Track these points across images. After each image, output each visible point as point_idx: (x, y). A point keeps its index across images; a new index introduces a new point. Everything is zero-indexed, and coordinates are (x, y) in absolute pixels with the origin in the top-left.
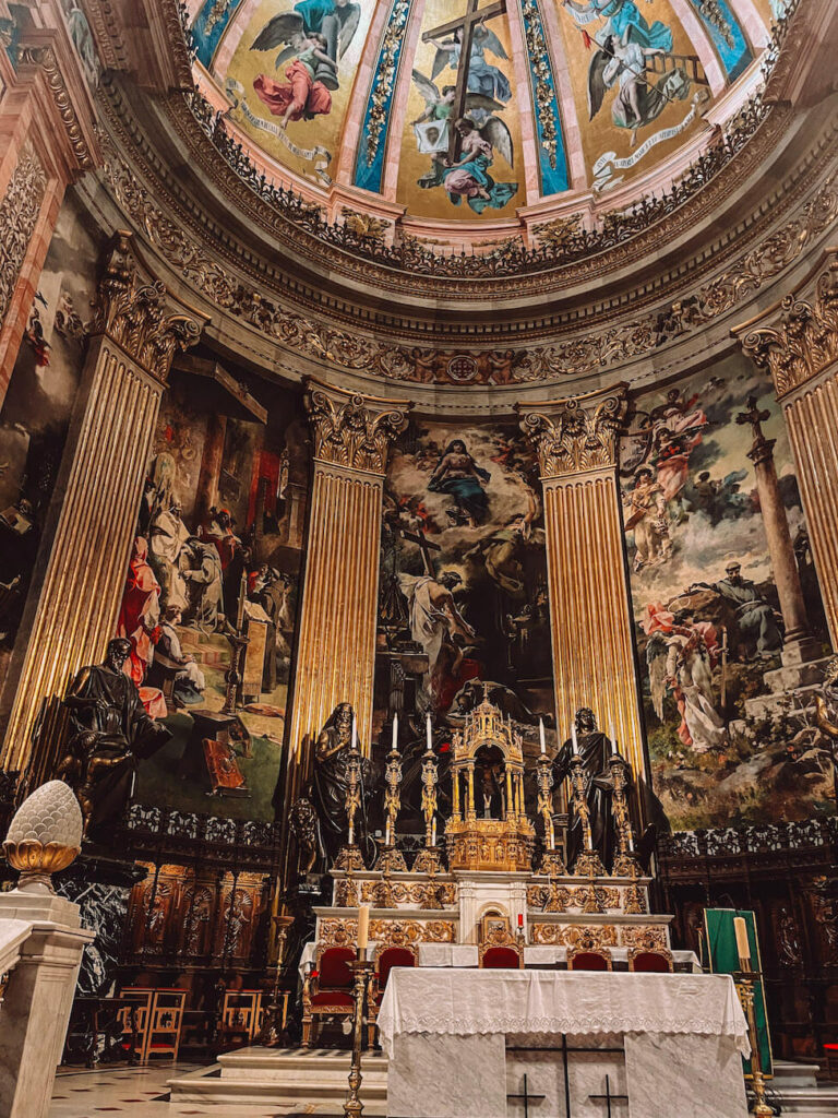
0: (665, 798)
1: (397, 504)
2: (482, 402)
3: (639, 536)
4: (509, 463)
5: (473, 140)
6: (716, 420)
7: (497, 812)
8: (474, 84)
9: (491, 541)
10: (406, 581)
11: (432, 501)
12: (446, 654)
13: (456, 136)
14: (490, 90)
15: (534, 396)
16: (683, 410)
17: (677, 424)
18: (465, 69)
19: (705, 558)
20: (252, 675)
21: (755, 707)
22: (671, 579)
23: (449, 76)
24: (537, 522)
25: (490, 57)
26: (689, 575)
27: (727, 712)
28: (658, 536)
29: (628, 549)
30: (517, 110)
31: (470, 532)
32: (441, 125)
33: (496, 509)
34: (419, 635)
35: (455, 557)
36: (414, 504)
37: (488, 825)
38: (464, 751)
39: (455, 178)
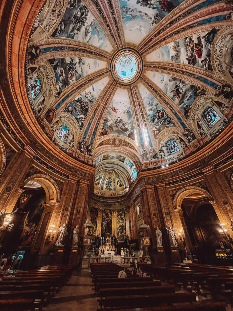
0: (118, 239)
1: (103, 216)
2: (109, 208)
3: (118, 220)
4: (110, 213)
5: (109, 185)
6: (122, 213)
7: (108, 242)
8: (110, 181)
9: (109, 219)
10: (103, 223)
11: (105, 216)
12: (105, 228)
13: (108, 185)
14: (111, 182)
15: (112, 208)
16: (121, 211)
17: (120, 212)
18: (109, 180)
19: (121, 223)
20: (94, 231)
21: (123, 234)
22: (119, 224)
23: (108, 181)
24: (112, 218)
25: (111, 180)
26: (120, 224)
27: (121, 234)
28: (119, 220)
29: (117, 221)
30: (112, 184)
31: (107, 219)
32: (107, 184)
33: (109, 217)
34: (104, 227)
35: (106, 221)
36: (104, 217)
37: (108, 243)
38: (107, 239)
39: (108, 188)
